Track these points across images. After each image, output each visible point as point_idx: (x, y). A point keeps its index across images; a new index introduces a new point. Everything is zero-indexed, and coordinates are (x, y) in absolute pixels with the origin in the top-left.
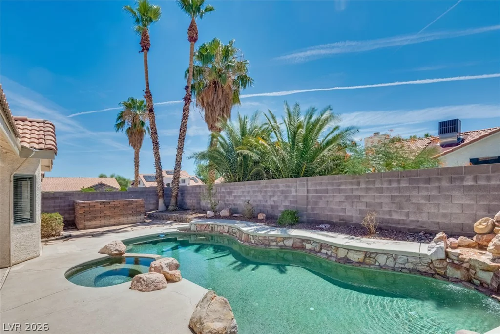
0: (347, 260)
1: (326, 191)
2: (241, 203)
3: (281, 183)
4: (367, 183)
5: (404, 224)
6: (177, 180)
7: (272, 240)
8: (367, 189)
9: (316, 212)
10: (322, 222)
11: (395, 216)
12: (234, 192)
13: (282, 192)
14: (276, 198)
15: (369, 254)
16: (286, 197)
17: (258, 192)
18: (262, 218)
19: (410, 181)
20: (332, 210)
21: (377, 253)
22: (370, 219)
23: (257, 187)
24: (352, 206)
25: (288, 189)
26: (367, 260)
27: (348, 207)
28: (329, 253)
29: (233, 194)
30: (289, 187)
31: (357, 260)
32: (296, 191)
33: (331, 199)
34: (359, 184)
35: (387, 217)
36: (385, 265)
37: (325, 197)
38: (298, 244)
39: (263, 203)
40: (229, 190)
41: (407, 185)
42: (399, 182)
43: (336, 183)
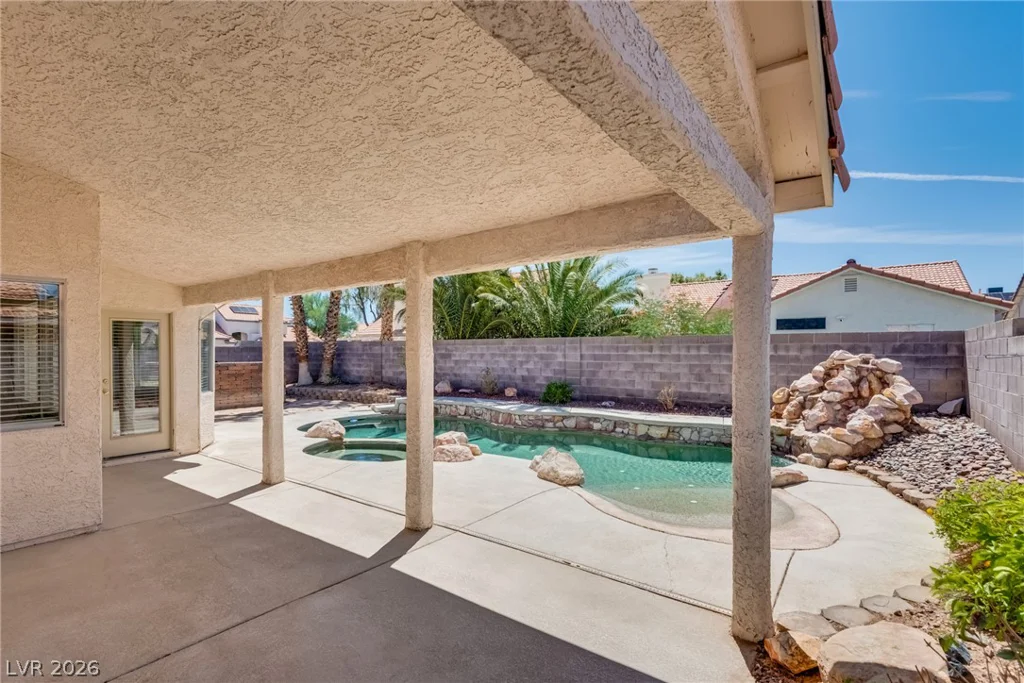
0: (648, 437)
1: (608, 357)
2: (468, 372)
3: (539, 344)
4: (662, 348)
5: (704, 399)
6: (333, 331)
7: (547, 420)
8: (662, 357)
9: (593, 386)
10: (603, 399)
11: (695, 390)
12: (455, 355)
13: (542, 357)
14: (531, 366)
15: (672, 429)
16: (547, 365)
17: (500, 355)
18: (511, 394)
19: (711, 349)
20: (616, 383)
21: (682, 427)
22: (667, 392)
23: (499, 348)
24: (643, 377)
25: (550, 352)
26: (671, 436)
27: (637, 379)
28: (626, 431)
29: (453, 358)
30: (552, 350)
31: (659, 436)
32: (565, 356)
33: (614, 368)
34: (651, 349)
35: (685, 390)
36: (690, 439)
37: (607, 365)
38: (583, 424)
39: (510, 373)
40: (443, 352)
41: (707, 353)
42: (698, 348)
43: (622, 347)
